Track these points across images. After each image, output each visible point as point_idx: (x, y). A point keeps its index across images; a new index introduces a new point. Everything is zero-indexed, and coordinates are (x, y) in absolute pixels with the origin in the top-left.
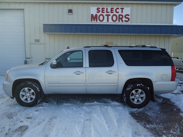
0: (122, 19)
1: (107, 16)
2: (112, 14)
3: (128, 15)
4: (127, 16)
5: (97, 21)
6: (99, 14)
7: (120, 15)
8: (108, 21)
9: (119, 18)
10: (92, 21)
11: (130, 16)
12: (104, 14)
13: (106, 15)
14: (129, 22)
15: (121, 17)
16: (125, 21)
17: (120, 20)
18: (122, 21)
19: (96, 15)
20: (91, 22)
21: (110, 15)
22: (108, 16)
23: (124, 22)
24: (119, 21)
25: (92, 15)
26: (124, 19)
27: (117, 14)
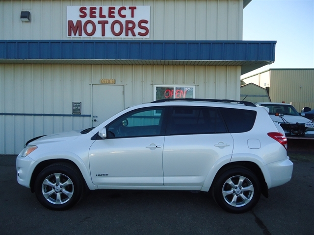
0: (132, 29)
1: (100, 25)
2: (111, 20)
3: (146, 22)
4: (143, 24)
5: (80, 35)
6: (84, 21)
7: (128, 22)
8: (103, 34)
9: (128, 29)
10: (70, 35)
11: (149, 23)
12: (95, 20)
13: (99, 22)
14: (148, 36)
15: (130, 25)
16: (140, 34)
17: (129, 32)
18: (134, 35)
19: (79, 22)
20: (68, 37)
21: (107, 22)
22: (103, 23)
23: (138, 36)
24: (127, 35)
25: (71, 22)
26: (137, 30)
27: (123, 21)
